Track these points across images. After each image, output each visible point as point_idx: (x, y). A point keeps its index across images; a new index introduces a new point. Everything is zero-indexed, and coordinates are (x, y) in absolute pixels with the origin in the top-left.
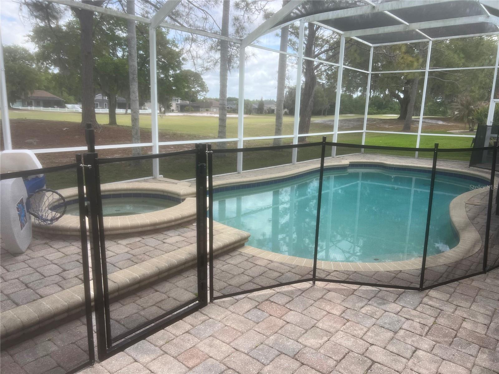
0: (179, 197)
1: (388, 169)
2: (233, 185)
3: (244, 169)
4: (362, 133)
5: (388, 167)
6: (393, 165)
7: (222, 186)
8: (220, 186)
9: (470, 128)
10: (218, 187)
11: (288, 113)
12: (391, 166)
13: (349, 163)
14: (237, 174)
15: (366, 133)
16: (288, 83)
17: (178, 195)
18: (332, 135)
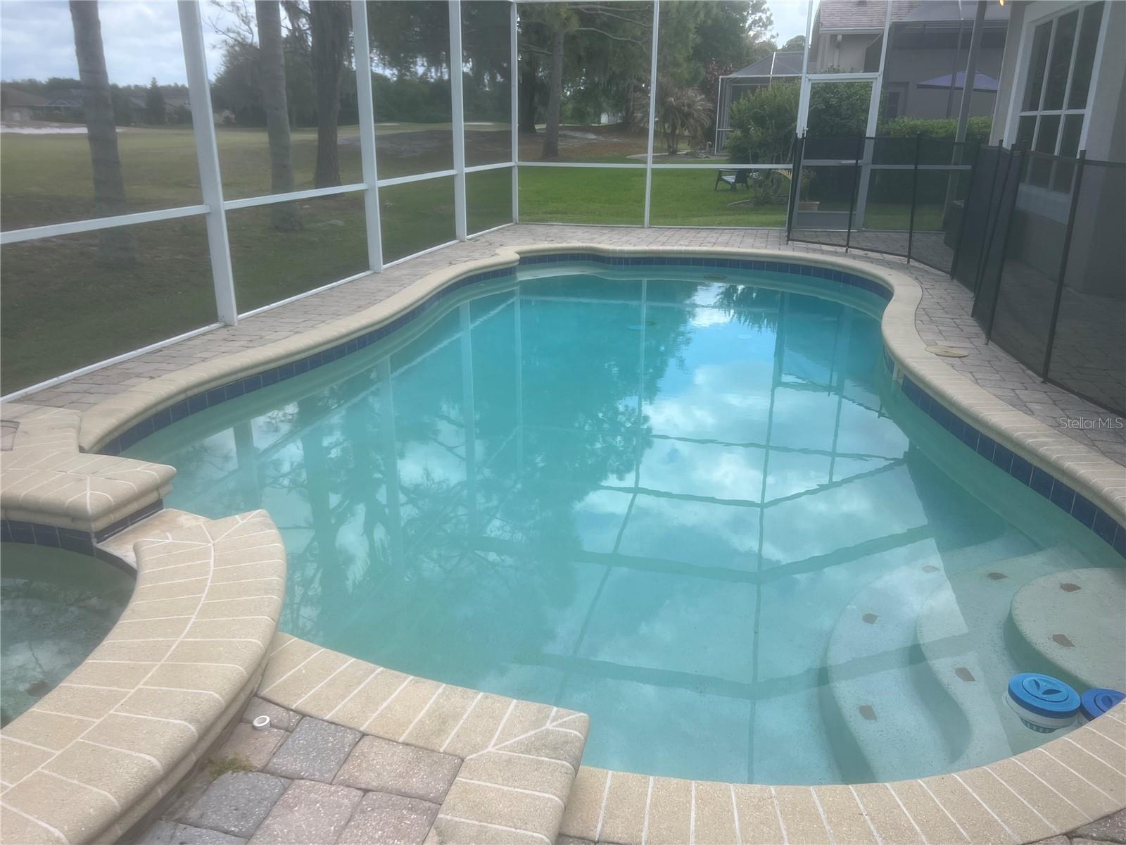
0: (80, 526)
2: (234, 377)
3: (243, 307)
4: (510, 169)
6: (622, 252)
7: (196, 391)
8: (190, 393)
10: (182, 397)
11: (234, 121)
13: (518, 257)
14: (224, 333)
15: (520, 168)
16: (247, 34)
17: (75, 514)
18: (452, 178)
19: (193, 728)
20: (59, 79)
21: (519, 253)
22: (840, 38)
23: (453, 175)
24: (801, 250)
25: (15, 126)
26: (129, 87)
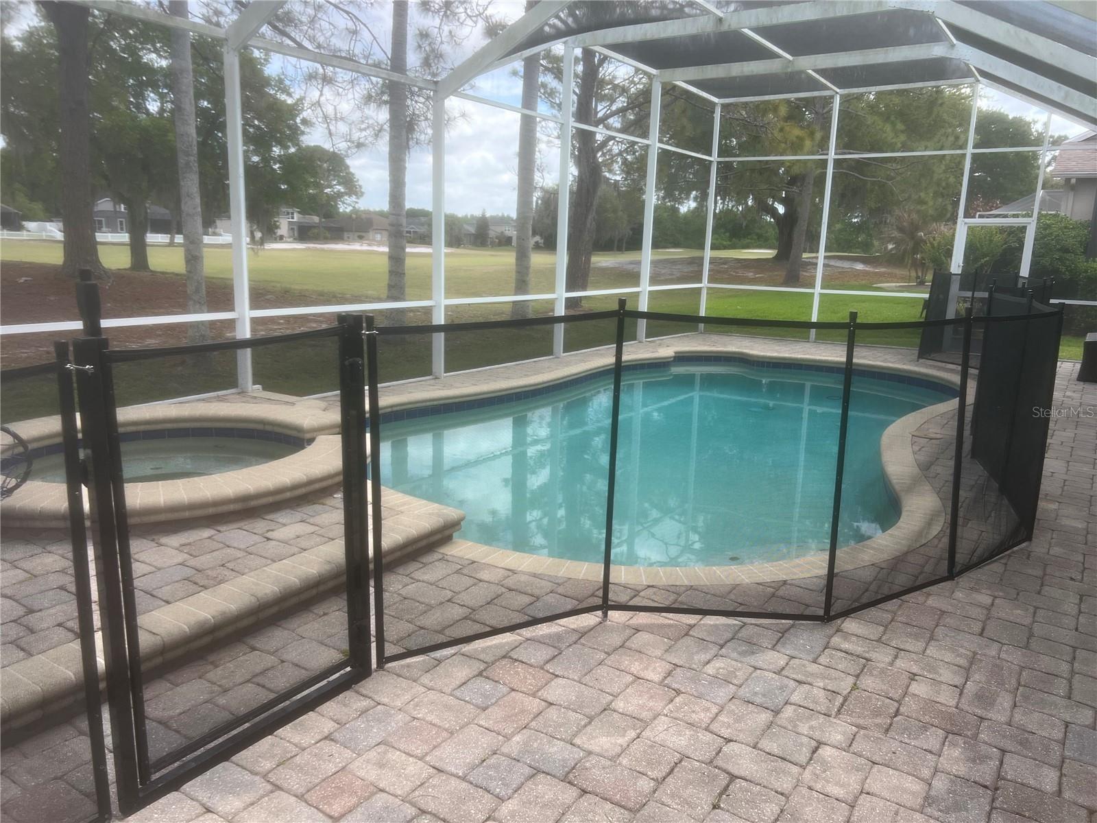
0: (300, 435)
1: (753, 365)
2: (424, 404)
3: (448, 369)
4: (700, 289)
5: (754, 361)
6: (765, 357)
7: (398, 408)
8: (395, 409)
9: (918, 277)
10: (389, 410)
11: (542, 245)
12: (761, 360)
13: (673, 354)
14: (433, 381)
15: (709, 289)
16: (540, 179)
17: (299, 429)
18: (638, 294)
19: (305, 477)
20: (414, 209)
21: (675, 353)
22: (1073, 181)
23: (638, 292)
24: (927, 367)
25: (374, 245)
26: (466, 216)
